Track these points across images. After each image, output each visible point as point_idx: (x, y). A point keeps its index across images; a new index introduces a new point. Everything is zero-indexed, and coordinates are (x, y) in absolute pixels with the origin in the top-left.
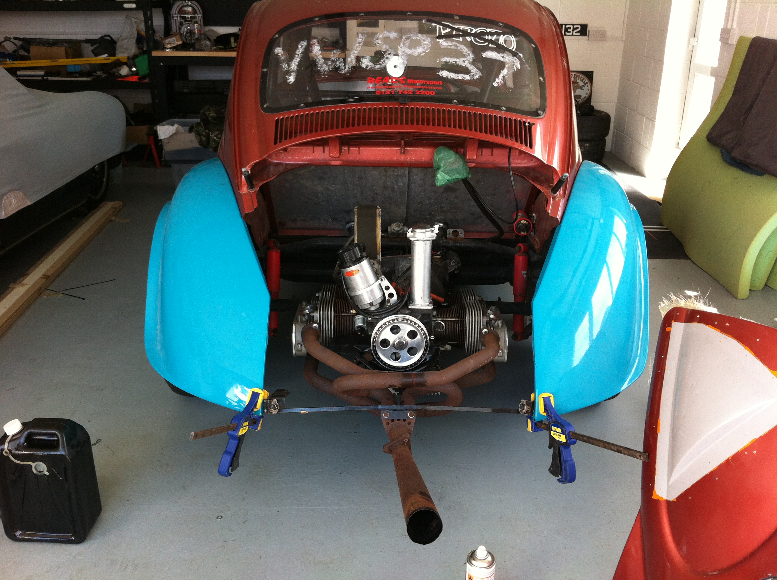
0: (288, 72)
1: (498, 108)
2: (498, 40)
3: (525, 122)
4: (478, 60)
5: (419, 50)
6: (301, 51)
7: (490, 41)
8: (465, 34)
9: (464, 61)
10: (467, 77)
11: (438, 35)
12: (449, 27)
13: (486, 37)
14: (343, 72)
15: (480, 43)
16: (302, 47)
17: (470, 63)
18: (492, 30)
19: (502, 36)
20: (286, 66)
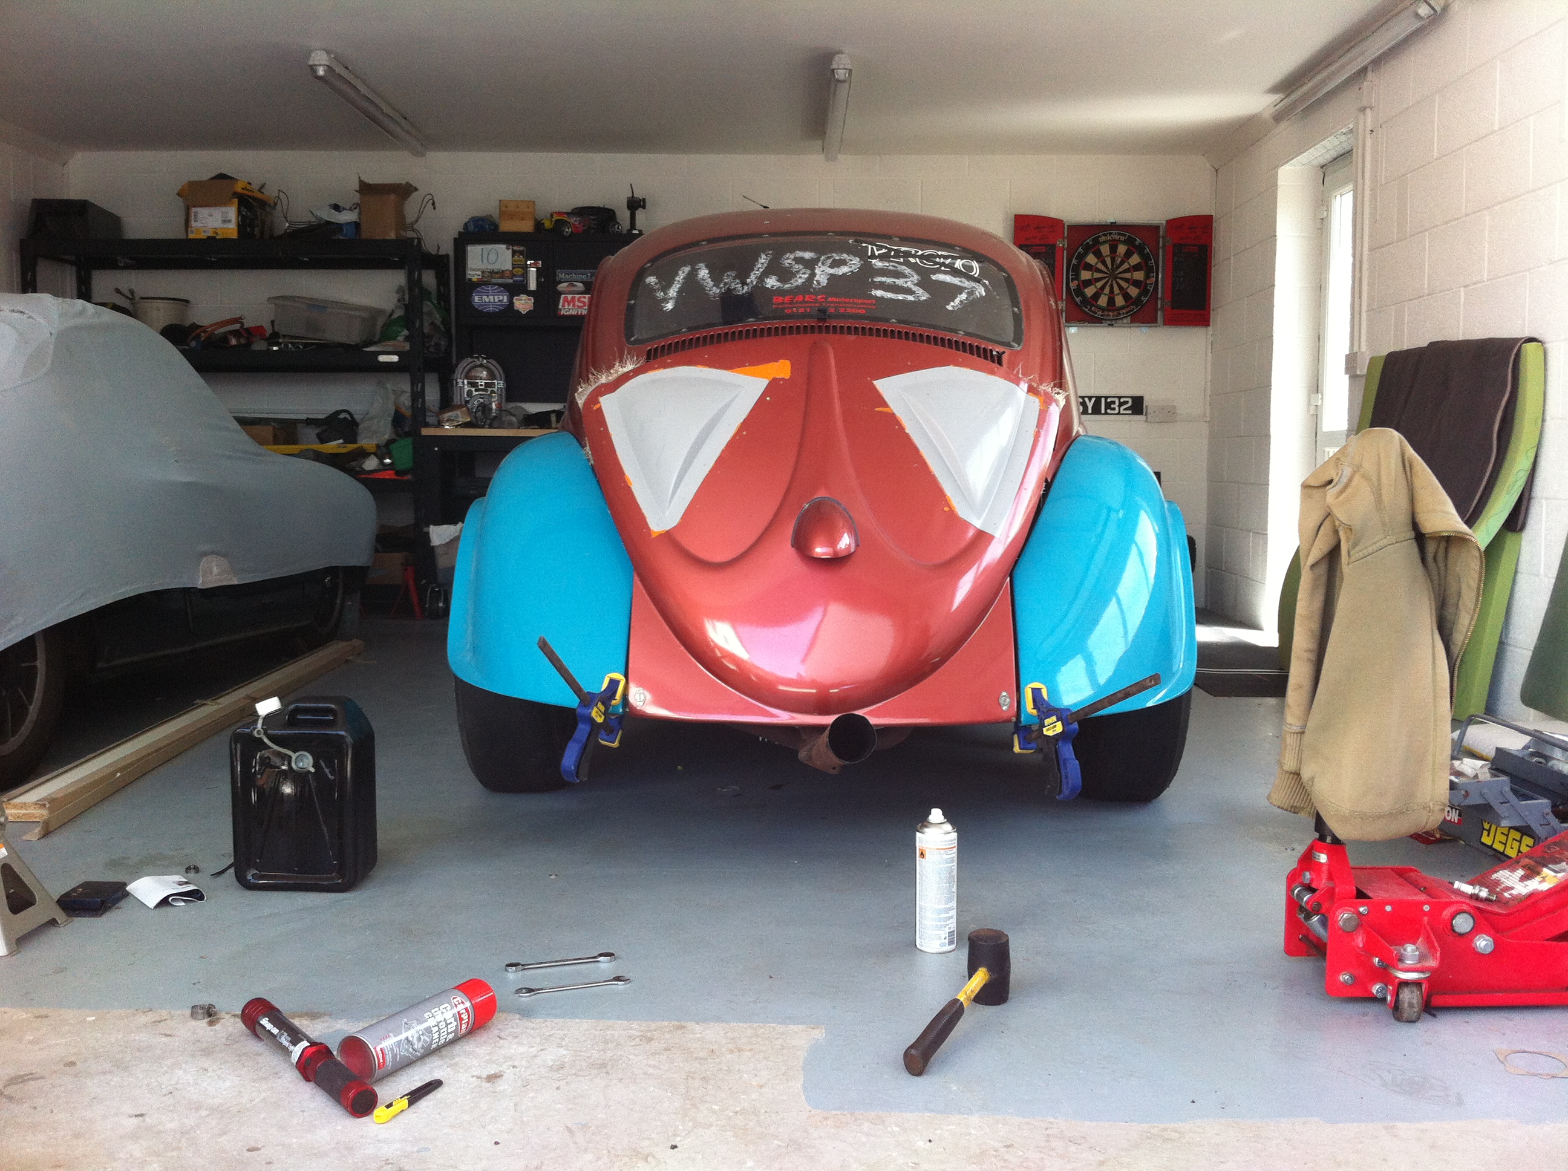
0: (666, 300)
1: (955, 331)
2: (954, 264)
3: (991, 351)
4: (925, 283)
5: (844, 270)
6: (682, 277)
7: (943, 264)
8: (908, 254)
9: (906, 282)
10: (911, 298)
11: (869, 254)
12: (886, 248)
13: (938, 260)
14: (740, 293)
15: (928, 265)
16: (684, 272)
17: (914, 285)
18: (946, 254)
19: (959, 260)
20: (662, 294)
